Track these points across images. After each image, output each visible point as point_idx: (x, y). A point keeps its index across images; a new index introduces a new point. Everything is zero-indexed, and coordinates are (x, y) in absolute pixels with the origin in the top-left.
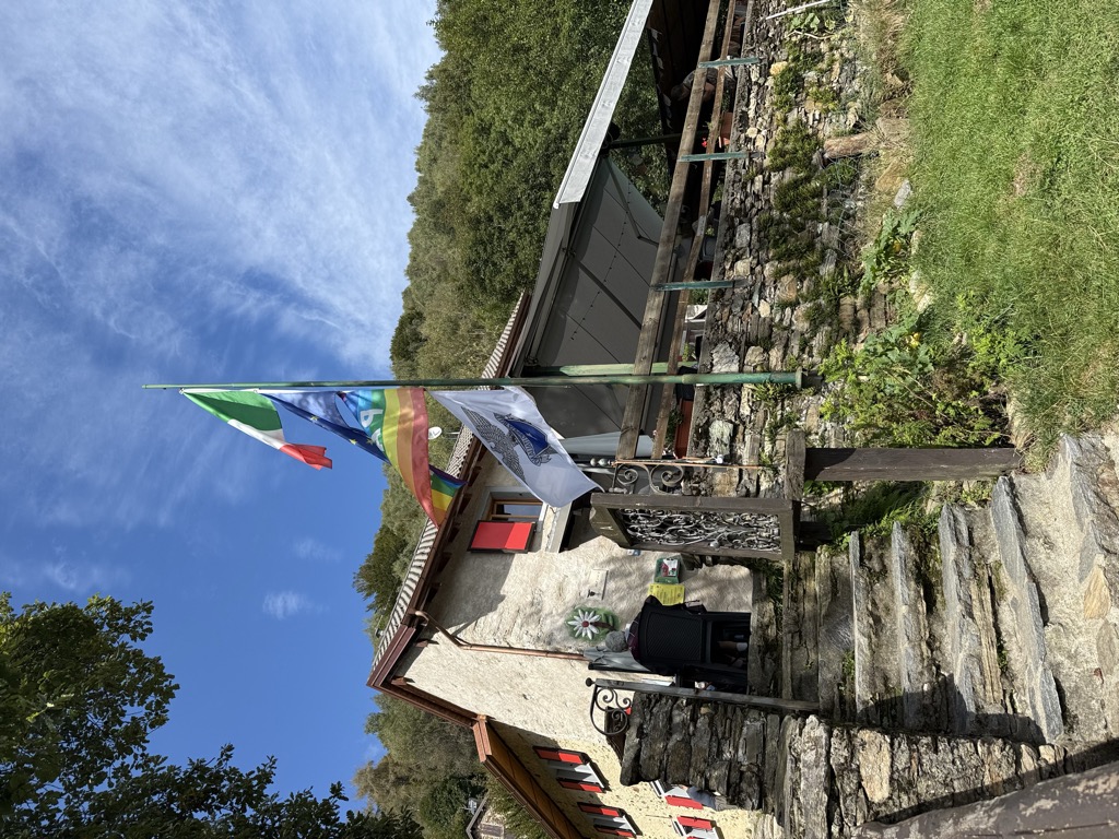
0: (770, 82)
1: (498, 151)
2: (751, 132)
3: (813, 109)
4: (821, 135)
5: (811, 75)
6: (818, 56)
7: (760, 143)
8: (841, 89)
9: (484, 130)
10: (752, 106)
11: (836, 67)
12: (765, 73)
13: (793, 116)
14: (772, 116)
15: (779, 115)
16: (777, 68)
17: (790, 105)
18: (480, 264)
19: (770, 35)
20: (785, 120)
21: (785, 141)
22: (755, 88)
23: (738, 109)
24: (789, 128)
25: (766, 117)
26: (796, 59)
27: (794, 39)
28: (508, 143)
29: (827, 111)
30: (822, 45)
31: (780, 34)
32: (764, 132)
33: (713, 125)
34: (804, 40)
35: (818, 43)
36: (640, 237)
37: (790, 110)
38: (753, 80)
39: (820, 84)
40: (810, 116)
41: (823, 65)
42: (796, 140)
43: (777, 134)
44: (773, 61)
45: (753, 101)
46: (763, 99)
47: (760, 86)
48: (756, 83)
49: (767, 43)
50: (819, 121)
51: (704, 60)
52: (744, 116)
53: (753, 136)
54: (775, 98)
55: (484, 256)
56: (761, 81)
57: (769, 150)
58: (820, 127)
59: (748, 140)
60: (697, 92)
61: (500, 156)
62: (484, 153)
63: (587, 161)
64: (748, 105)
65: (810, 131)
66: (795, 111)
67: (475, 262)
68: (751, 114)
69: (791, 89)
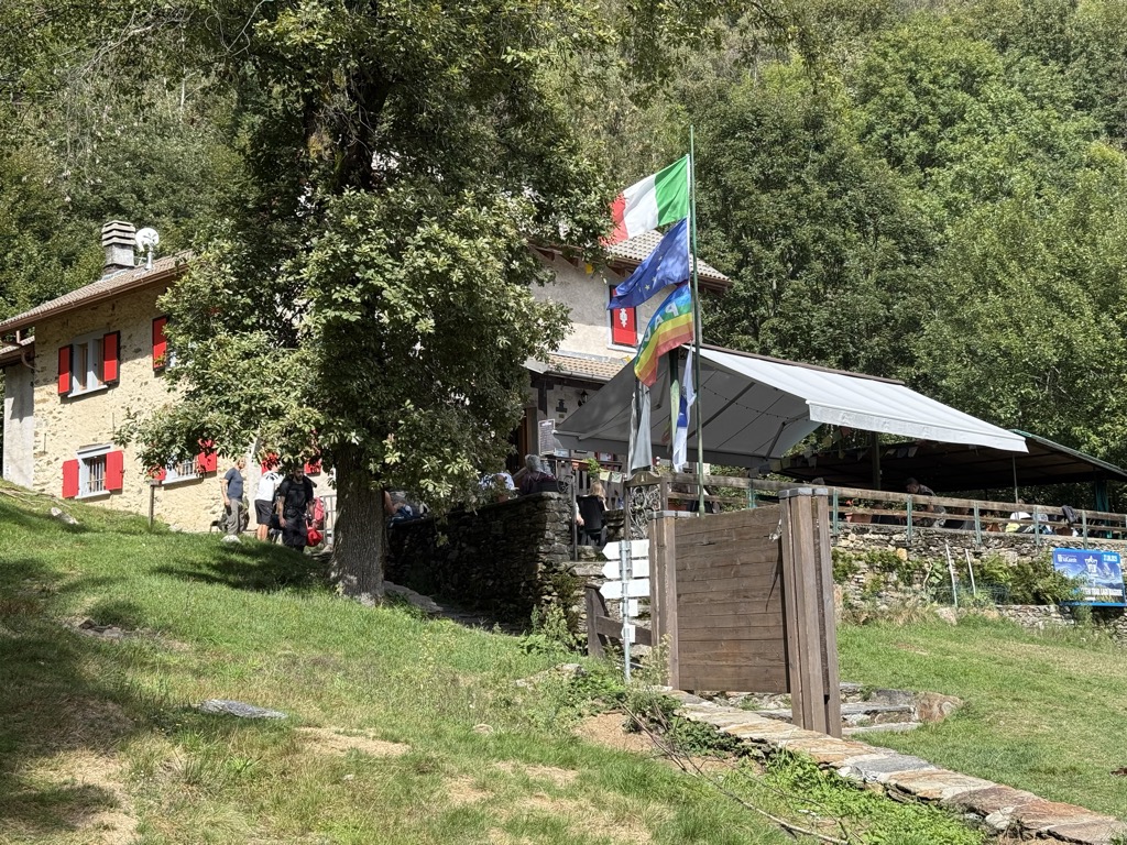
0: (891, 548)
1: (933, 105)
2: (853, 536)
3: (867, 579)
4: (847, 582)
5: (894, 577)
6: (909, 582)
7: (844, 543)
8: (880, 597)
9: (971, 80)
10: (872, 536)
11: (900, 595)
12: (898, 545)
13: (862, 564)
14: (864, 550)
15: (864, 555)
16: (903, 554)
17: (871, 563)
18: (756, 132)
19: (931, 548)
20: (859, 559)
21: (844, 560)
22: (887, 538)
23: (871, 526)
24: (853, 562)
25: (863, 546)
26: (908, 567)
27: (926, 565)
28: (947, 122)
29: (865, 588)
30: (918, 585)
31: (932, 554)
32: (852, 545)
33: (861, 510)
34: (925, 573)
35: (921, 582)
36: (784, 424)
37: (867, 563)
38: (894, 537)
39: (886, 583)
40: (862, 576)
41: (901, 585)
42: (843, 567)
43: (849, 554)
44: (908, 549)
45: (876, 537)
46: (878, 544)
47: (888, 541)
48: (891, 539)
49: (924, 545)
50: (857, 582)
51: (914, 499)
52: (864, 531)
53: (849, 538)
54: (878, 552)
55: (768, 138)
56: (892, 542)
57: (838, 549)
58: (853, 583)
59: (847, 534)
60: (887, 497)
61: (926, 109)
62: (933, 82)
63: (840, 419)
64: (873, 533)
65: (850, 576)
66: (866, 566)
67: (759, 124)
68: (866, 536)
69: (883, 564)
